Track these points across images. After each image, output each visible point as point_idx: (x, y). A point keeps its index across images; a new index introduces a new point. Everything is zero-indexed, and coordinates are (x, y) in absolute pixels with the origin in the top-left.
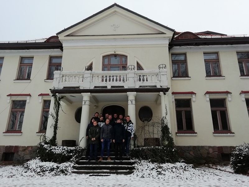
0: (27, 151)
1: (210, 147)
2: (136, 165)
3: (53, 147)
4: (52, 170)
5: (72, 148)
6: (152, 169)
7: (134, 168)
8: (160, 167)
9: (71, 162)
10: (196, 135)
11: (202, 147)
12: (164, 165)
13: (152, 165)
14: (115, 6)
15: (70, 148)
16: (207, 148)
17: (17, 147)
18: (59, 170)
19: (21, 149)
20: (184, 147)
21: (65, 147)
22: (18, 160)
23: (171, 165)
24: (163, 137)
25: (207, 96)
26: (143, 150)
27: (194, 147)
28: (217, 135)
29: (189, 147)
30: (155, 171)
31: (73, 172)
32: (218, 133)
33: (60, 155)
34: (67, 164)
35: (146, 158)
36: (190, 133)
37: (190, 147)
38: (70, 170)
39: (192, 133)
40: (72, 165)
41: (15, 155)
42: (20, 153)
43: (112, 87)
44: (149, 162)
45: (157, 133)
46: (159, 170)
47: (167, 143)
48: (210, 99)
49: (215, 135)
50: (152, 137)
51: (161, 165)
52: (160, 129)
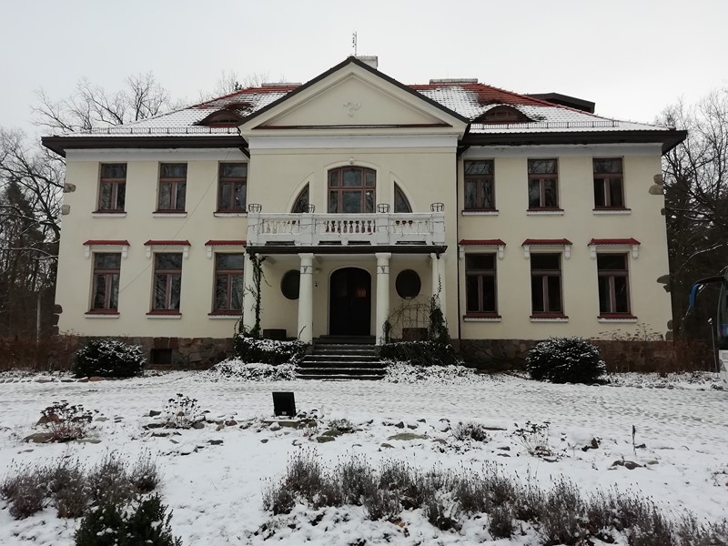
0: (194, 347)
1: (522, 342)
2: (388, 368)
3: (259, 342)
4: (268, 373)
5: (289, 343)
6: (411, 373)
7: (385, 372)
8: (422, 371)
9: (291, 363)
10: (499, 320)
11: (509, 341)
12: (429, 369)
13: (411, 368)
14: (352, 63)
15: (285, 343)
16: (517, 343)
17: (174, 340)
18: (277, 374)
19: (182, 344)
20: (477, 340)
21: (277, 342)
22: (180, 363)
23: (438, 368)
24: (432, 326)
25: (527, 248)
26: (399, 346)
27: (495, 342)
28: (537, 320)
29: (485, 341)
30: (414, 376)
31: (298, 377)
32: (539, 318)
33: (272, 353)
34: (287, 366)
35: (403, 359)
36: (488, 317)
37: (488, 340)
38: (292, 373)
39: (491, 317)
40: (294, 367)
41: (174, 353)
42: (181, 350)
43: (350, 242)
44: (408, 364)
45: (424, 321)
46: (420, 374)
47: (438, 336)
48: (531, 254)
49: (534, 320)
50: (414, 326)
51: (425, 368)
52: (428, 315)
